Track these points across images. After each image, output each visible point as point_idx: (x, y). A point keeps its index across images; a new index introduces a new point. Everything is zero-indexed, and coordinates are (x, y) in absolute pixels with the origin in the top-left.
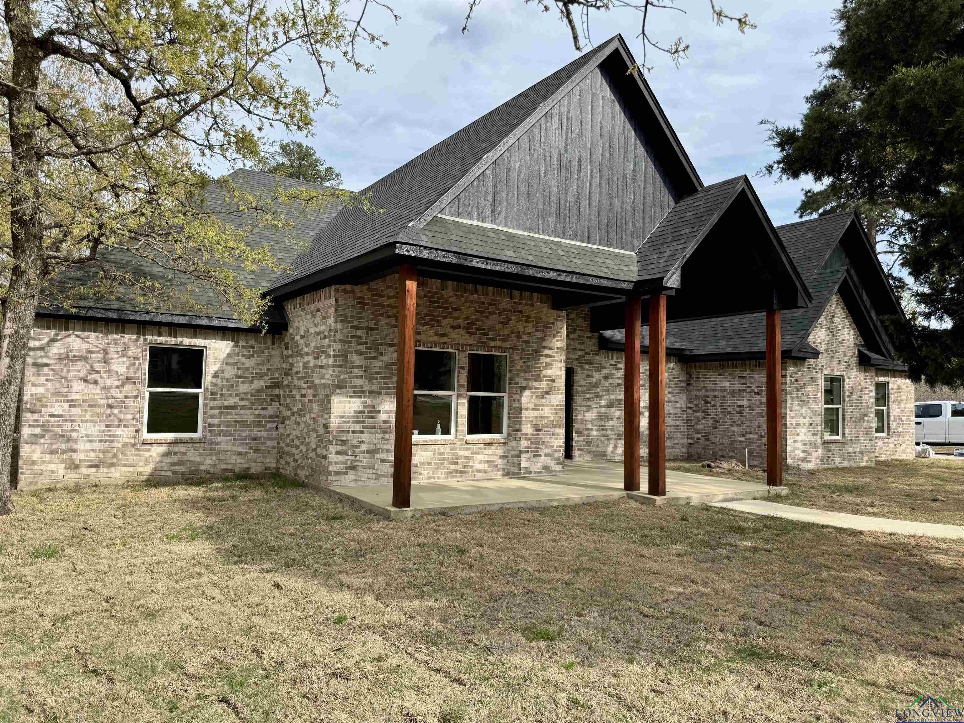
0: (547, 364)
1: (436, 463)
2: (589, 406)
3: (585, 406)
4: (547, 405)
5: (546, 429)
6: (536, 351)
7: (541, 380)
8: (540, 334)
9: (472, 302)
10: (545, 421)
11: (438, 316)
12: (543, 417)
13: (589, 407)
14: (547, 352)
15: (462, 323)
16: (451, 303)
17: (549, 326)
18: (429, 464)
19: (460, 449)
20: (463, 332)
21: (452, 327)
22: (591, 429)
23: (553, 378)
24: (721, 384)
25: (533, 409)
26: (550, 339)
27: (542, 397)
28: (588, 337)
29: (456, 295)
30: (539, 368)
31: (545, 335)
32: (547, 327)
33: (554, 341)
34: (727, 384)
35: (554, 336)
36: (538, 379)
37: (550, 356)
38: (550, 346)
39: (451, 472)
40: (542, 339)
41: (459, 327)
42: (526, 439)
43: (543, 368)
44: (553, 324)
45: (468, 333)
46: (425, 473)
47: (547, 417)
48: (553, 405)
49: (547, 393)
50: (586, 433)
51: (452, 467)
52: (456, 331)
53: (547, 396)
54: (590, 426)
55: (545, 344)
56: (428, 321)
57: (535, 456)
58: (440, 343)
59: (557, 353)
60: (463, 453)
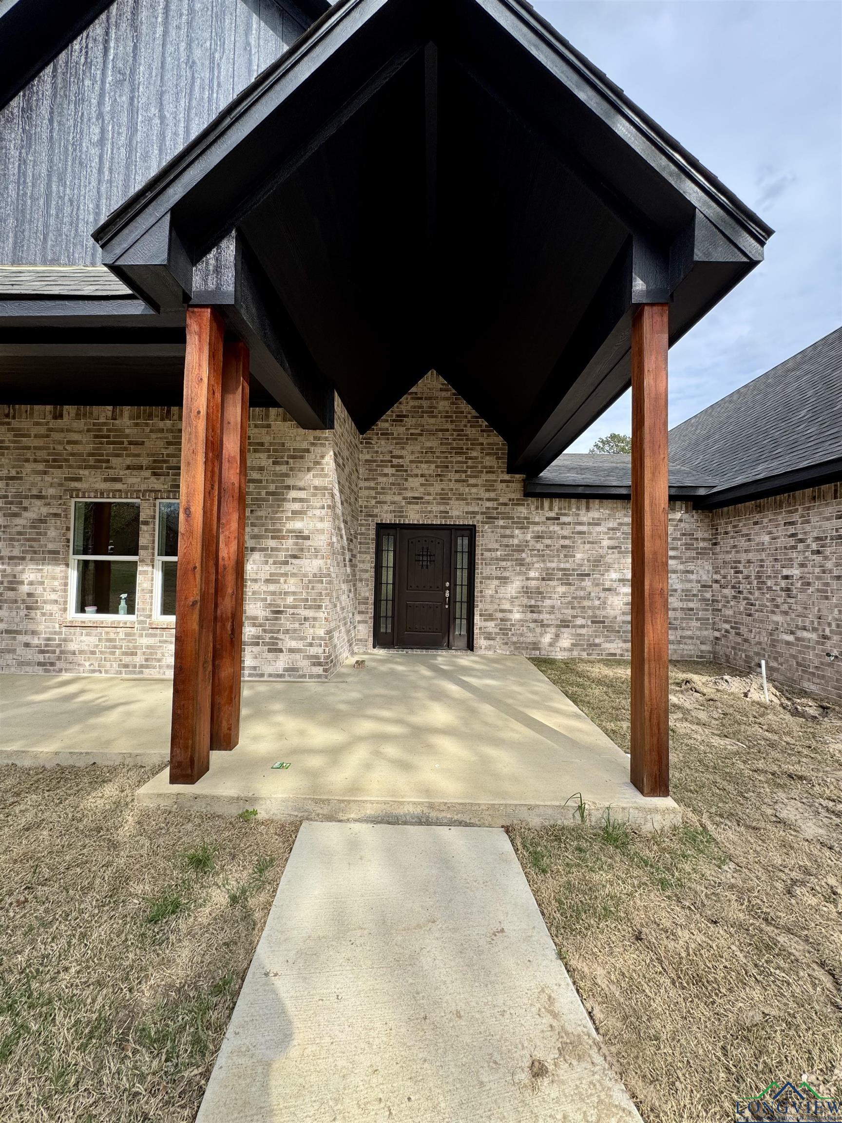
0: (293, 512)
1: (101, 652)
2: (506, 578)
3: (497, 578)
4: (294, 575)
5: (292, 611)
6: (273, 494)
7: (283, 537)
8: (284, 468)
9: (162, 431)
10: (290, 600)
11: (107, 455)
12: (286, 593)
13: (504, 580)
14: (293, 494)
15: (145, 461)
16: (127, 436)
17: (299, 455)
18: (93, 653)
19: (141, 636)
20: (147, 473)
21: (128, 468)
22: (510, 611)
23: (306, 533)
24: (757, 539)
25: (267, 581)
26: (300, 475)
27: (286, 563)
28: (502, 481)
29: (137, 425)
30: (280, 518)
31: (291, 469)
32: (294, 457)
33: (310, 476)
34: (766, 538)
35: (309, 470)
36: (277, 535)
37: (301, 500)
38: (301, 484)
39: (126, 666)
40: (287, 475)
41: (140, 468)
42: (254, 625)
43: (288, 518)
44: (308, 451)
45: (154, 474)
46: (87, 664)
47: (294, 593)
48: (305, 575)
49: (295, 557)
50: (500, 615)
51: (127, 659)
52: (135, 472)
53: (294, 561)
54: (507, 606)
55: (290, 482)
56: (92, 463)
57: (270, 651)
58: (109, 491)
59: (314, 495)
60: (145, 641)
